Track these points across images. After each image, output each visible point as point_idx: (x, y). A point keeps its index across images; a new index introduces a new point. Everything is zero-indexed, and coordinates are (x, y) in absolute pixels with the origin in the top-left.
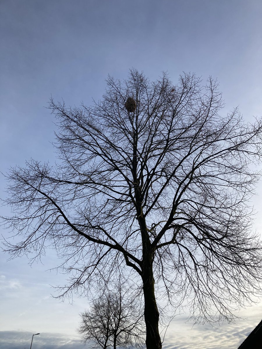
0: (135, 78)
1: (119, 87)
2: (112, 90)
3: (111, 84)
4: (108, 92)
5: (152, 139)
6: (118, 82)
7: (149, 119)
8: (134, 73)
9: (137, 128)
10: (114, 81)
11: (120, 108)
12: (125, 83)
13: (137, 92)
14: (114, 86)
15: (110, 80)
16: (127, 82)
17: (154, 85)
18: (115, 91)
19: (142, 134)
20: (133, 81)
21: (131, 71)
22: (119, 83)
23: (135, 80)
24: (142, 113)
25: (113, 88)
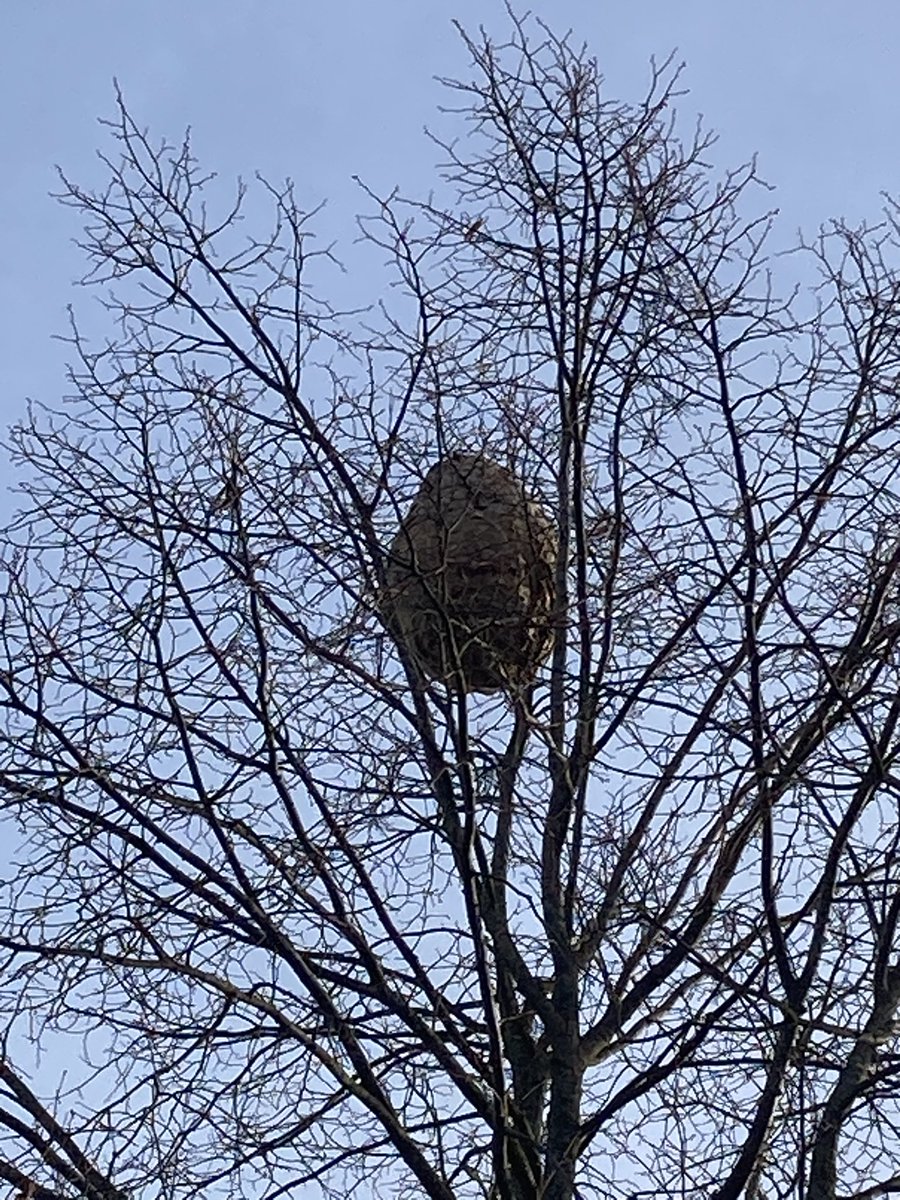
0: (543, 161)
1: (285, 297)
2: (161, 339)
3: (159, 252)
4: (105, 372)
5: (823, 1146)
6: (261, 219)
7: (762, 811)
8: (532, 99)
9: (570, 959)
10: (207, 206)
11: (280, 640)
12: (386, 234)
13: (575, 393)
14: (198, 282)
15: (134, 181)
16: (424, 228)
17: (851, 274)
18: (217, 365)
19: (647, 1051)
20: (505, 219)
21: (486, 59)
22: (287, 238)
23: (544, 198)
24: (659, 721)
25: (181, 317)
